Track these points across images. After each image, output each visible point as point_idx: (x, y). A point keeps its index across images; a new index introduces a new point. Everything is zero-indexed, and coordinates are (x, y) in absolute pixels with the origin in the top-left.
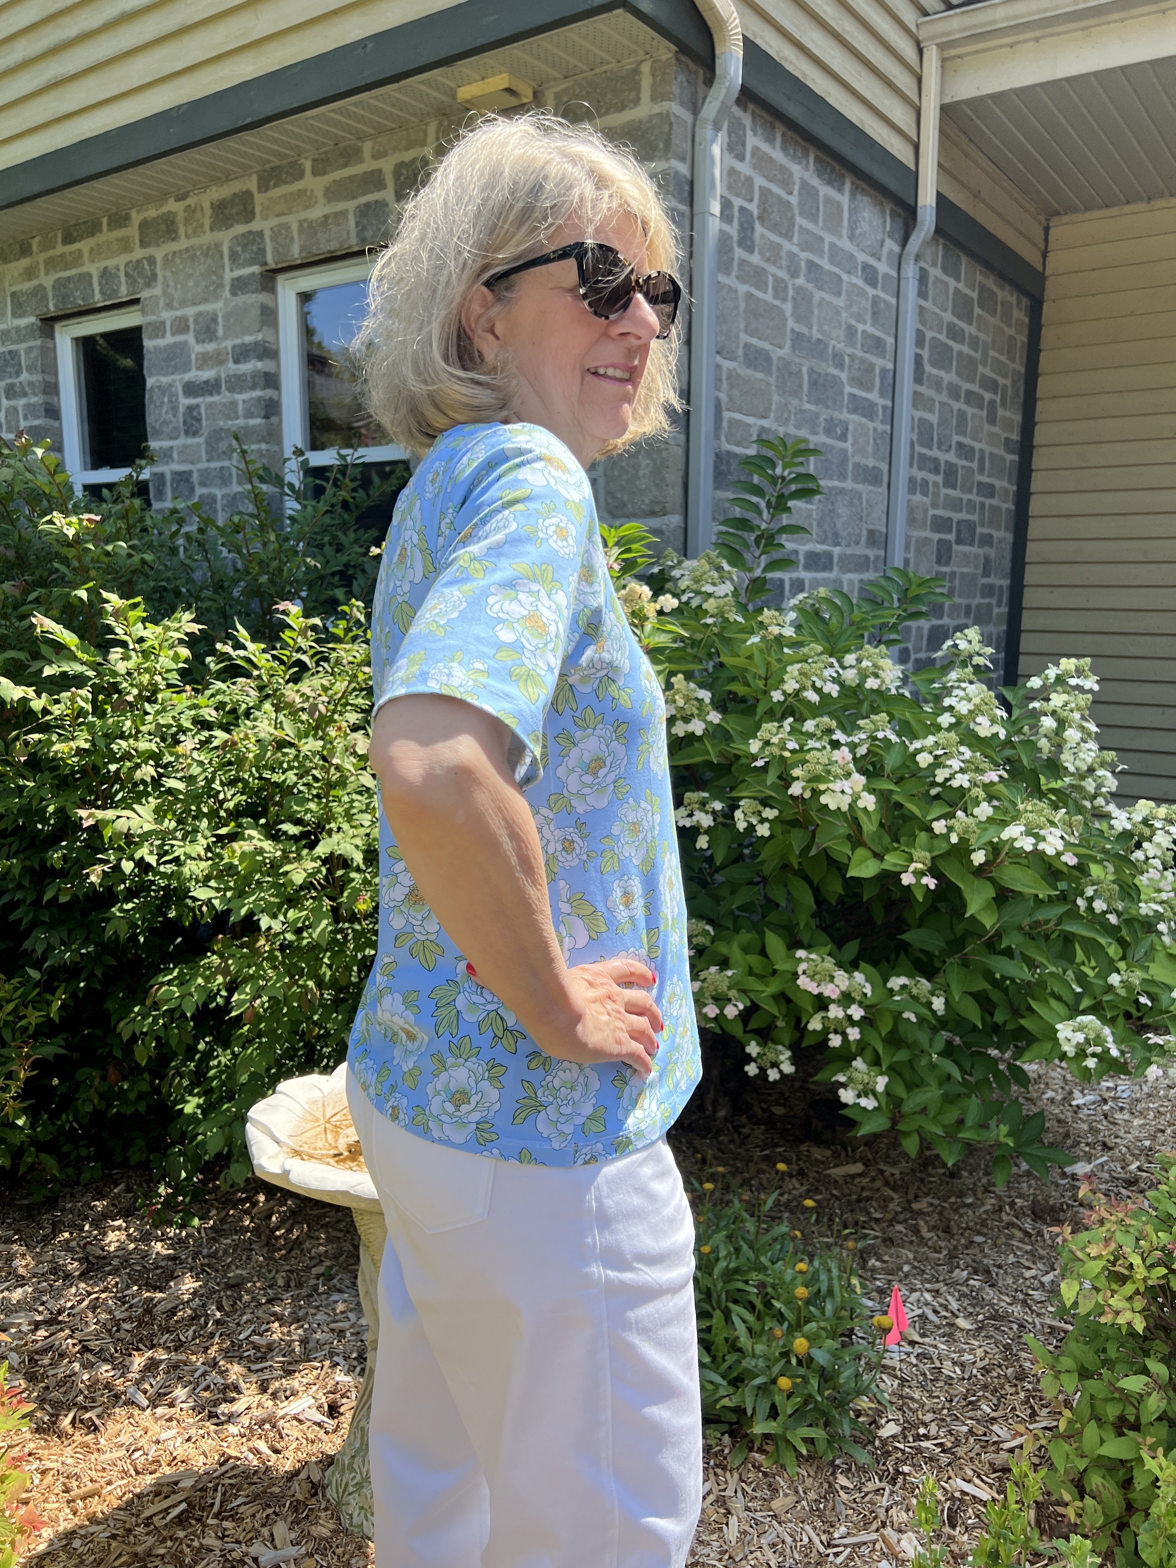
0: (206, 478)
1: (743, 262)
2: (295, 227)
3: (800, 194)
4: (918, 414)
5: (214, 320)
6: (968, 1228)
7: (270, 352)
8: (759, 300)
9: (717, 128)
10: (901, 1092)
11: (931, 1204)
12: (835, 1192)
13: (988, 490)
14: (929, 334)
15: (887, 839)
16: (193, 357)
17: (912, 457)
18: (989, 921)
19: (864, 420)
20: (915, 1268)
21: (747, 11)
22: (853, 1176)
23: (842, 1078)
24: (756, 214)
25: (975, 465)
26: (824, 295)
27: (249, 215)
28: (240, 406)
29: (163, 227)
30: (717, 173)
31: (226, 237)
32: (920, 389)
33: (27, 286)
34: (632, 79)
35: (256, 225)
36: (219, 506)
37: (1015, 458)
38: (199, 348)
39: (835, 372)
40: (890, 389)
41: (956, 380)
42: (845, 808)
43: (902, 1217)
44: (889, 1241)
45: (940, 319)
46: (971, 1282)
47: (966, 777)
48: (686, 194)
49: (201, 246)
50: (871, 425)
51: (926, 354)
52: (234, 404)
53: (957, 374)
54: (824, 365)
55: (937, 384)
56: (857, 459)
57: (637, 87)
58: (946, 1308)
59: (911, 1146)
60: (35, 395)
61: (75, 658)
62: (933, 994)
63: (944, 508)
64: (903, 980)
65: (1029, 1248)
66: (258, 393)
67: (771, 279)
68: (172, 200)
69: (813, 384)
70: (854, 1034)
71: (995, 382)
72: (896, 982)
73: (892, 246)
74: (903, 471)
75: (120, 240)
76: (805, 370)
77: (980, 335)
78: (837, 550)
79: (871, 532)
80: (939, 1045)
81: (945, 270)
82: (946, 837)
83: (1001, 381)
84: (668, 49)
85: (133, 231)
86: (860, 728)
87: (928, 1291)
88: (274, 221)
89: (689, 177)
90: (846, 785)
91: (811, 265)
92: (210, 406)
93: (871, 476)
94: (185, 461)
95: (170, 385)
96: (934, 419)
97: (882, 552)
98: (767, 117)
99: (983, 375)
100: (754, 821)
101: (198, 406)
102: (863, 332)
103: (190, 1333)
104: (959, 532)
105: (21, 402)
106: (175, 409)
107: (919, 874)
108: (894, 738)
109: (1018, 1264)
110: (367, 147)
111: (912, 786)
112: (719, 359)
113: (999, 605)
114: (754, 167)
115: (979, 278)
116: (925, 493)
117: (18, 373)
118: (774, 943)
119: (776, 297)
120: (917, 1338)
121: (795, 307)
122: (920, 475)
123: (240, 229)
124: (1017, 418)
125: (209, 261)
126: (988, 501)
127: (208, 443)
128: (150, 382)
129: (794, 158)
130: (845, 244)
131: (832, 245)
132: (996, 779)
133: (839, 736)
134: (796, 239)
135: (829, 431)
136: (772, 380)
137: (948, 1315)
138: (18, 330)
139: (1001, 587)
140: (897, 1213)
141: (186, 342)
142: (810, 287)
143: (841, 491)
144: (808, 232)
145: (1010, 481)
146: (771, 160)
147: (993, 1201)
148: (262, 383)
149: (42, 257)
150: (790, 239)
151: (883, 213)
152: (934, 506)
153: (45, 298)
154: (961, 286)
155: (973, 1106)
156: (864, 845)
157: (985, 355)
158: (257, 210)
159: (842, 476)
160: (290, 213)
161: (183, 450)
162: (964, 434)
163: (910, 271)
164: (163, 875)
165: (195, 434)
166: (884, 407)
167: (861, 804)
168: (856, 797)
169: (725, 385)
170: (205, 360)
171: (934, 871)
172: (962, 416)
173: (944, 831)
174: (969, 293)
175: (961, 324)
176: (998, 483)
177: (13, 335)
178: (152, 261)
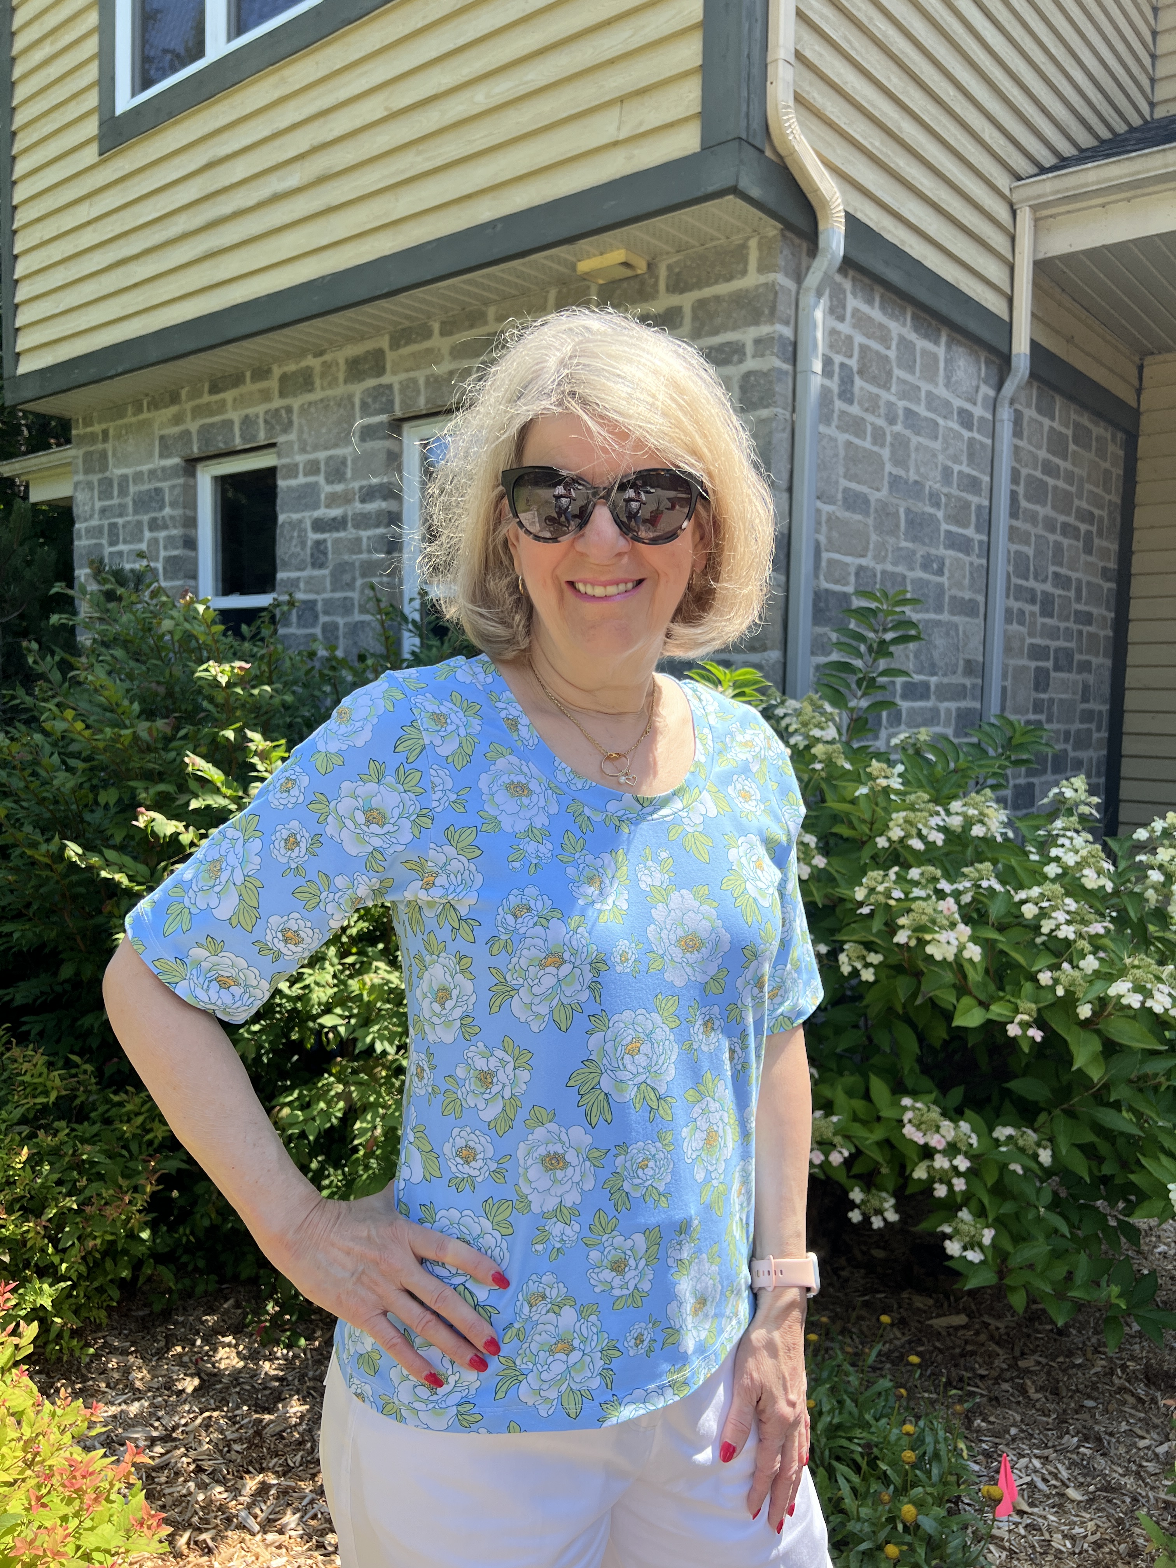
0: (330, 607)
1: (843, 413)
2: (421, 381)
3: (898, 348)
4: (1014, 547)
5: (344, 462)
6: (1077, 1391)
7: (392, 493)
8: (857, 447)
9: (819, 294)
10: (1008, 1246)
11: (1038, 1363)
12: (938, 1344)
13: (1086, 618)
14: (1024, 472)
15: (992, 987)
16: (323, 496)
17: (1008, 589)
18: (1096, 1074)
19: (960, 555)
20: (1022, 1431)
21: (848, 188)
22: (957, 1328)
23: (947, 1229)
24: (855, 369)
25: (1072, 594)
26: (921, 439)
27: (380, 370)
28: (365, 541)
29: (301, 380)
30: (819, 335)
31: (358, 390)
32: (1015, 523)
33: (176, 430)
34: (740, 253)
35: (385, 380)
36: (341, 633)
37: (1113, 585)
38: (328, 489)
39: (932, 510)
40: (986, 525)
41: (1052, 513)
42: (951, 958)
43: (1008, 1375)
44: (995, 1401)
45: (1035, 457)
46: (1082, 1450)
47: (1072, 928)
48: (790, 354)
49: (335, 398)
50: (967, 559)
51: (1021, 490)
52: (359, 540)
53: (1054, 507)
54: (920, 504)
55: (1033, 518)
56: (954, 592)
57: (745, 260)
58: (1056, 1476)
59: (1018, 1301)
60: (175, 527)
61: (217, 791)
62: (1039, 1145)
63: (1041, 637)
64: (1009, 1131)
65: (1142, 1415)
66: (381, 531)
67: (869, 428)
68: (310, 357)
69: (910, 523)
70: (960, 1184)
71: (1091, 514)
72: (1002, 1132)
73: (987, 391)
74: (1000, 601)
75: (261, 391)
76: (902, 511)
77: (1076, 470)
78: (934, 680)
79: (968, 662)
80: (1047, 1197)
81: (1039, 410)
82: (1052, 989)
83: (1097, 512)
84: (774, 227)
85: (273, 384)
86: (965, 875)
87: (1037, 1457)
88: (403, 376)
89: (792, 338)
90: (951, 936)
91: (908, 412)
92: (336, 541)
93: (968, 608)
94: (310, 591)
95: (300, 521)
96: (1030, 551)
97: (979, 681)
98: (867, 281)
99: (1078, 508)
100: (859, 966)
101: (325, 541)
102: (960, 472)
103: (298, 1458)
104: (1056, 659)
105: (162, 534)
106: (303, 544)
107: (1025, 1026)
108: (998, 887)
109: (1130, 1433)
110: (491, 311)
111: (1016, 933)
112: (819, 504)
113: (1099, 729)
114: (854, 326)
115: (1074, 416)
116: (1021, 623)
117: (161, 508)
118: (879, 1088)
119: (875, 443)
120: (1025, 1508)
121: (893, 453)
122: (1016, 605)
123: (371, 382)
124: (1114, 547)
125: (342, 411)
126: (1086, 629)
127: (333, 574)
128: (282, 518)
129: (892, 316)
130: (941, 391)
131: (929, 394)
132: (1102, 931)
133: (944, 885)
134: (893, 389)
135: (925, 567)
136: (870, 521)
137: (1058, 1484)
138: (164, 469)
139: (1100, 712)
140: (1002, 1370)
141: (316, 483)
142: (908, 433)
143: (938, 623)
144: (904, 382)
145: (1108, 609)
146: (870, 319)
147: (1103, 1363)
148: (386, 521)
149: (188, 406)
150: (888, 389)
151: (978, 361)
152: (1031, 634)
153: (189, 442)
154: (1056, 425)
155: (1083, 1264)
156: (970, 993)
157: (1081, 488)
158: (388, 366)
159: (939, 609)
160: (418, 368)
161: (309, 580)
162: (1060, 564)
163: (1005, 414)
164: (289, 998)
165: (321, 566)
166: (981, 542)
167: (966, 954)
168: (961, 948)
169: (824, 528)
170: (333, 500)
171: (1040, 1023)
172: (1058, 547)
173: (1050, 982)
174: (1064, 430)
175: (1056, 460)
176: (1095, 611)
177: (159, 472)
178: (289, 410)
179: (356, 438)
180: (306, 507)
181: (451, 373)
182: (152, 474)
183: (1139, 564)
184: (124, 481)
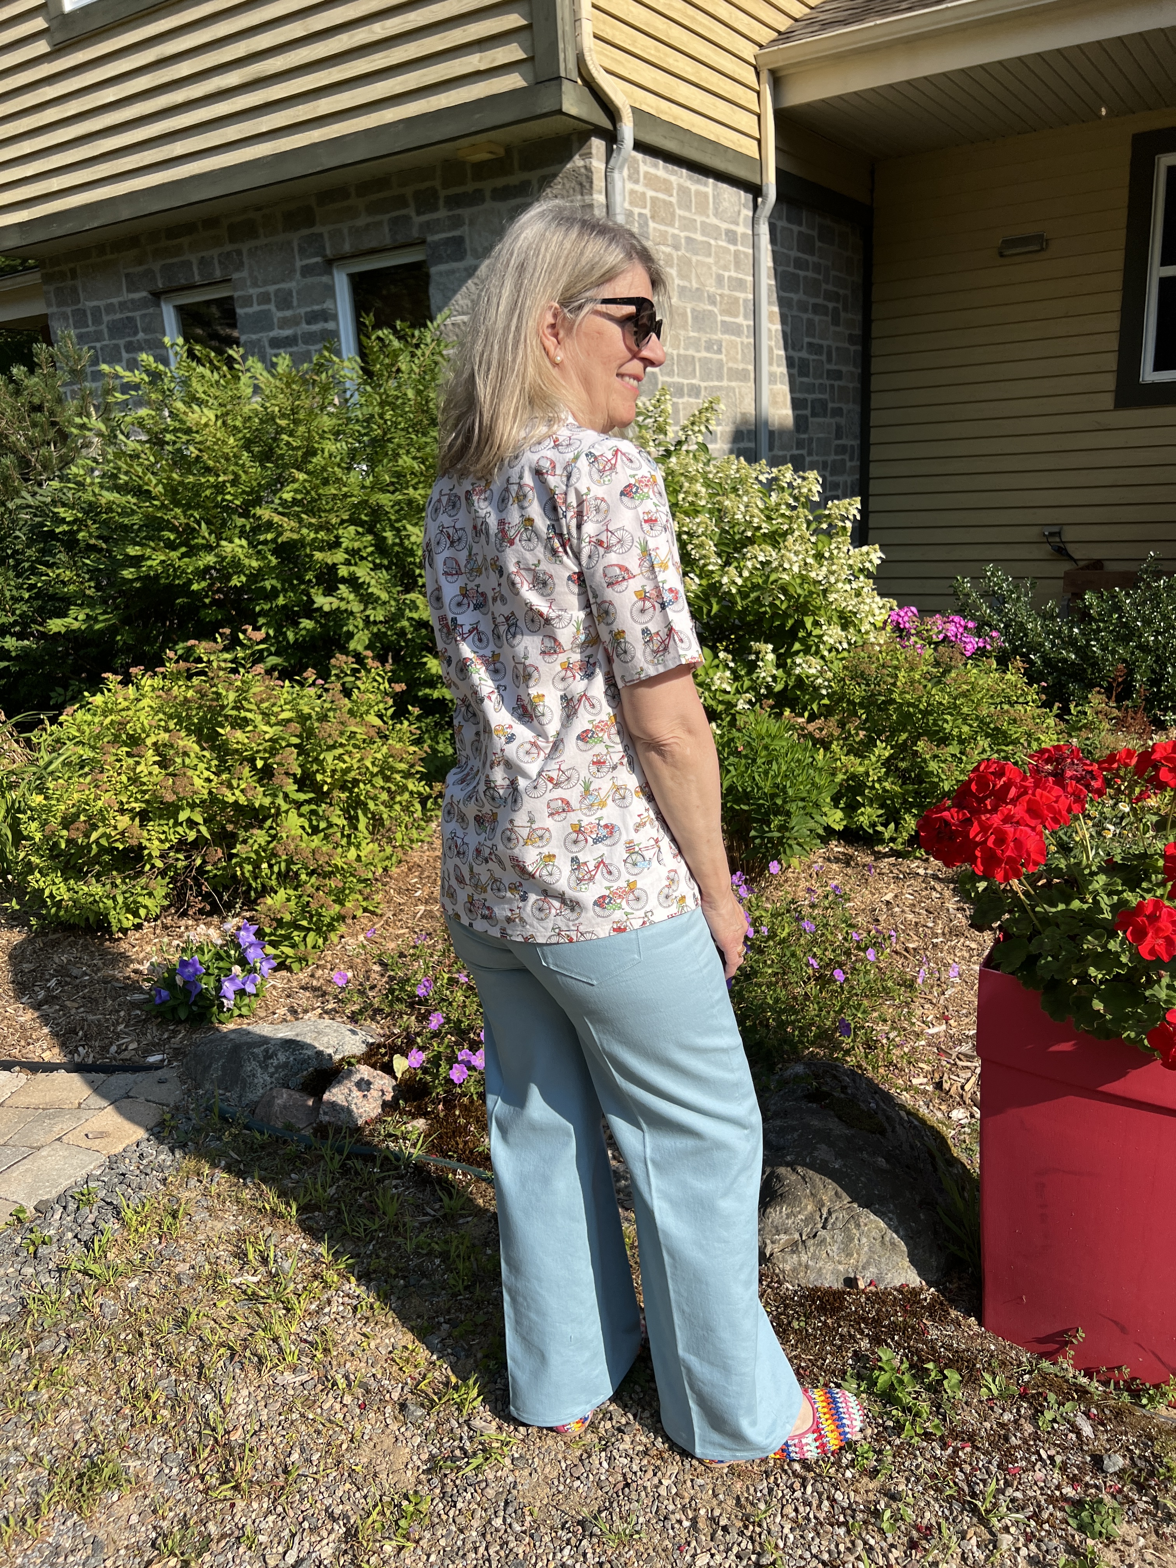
2: (346, 232)
3: (678, 194)
4: (775, 327)
5: (290, 293)
7: (331, 317)
13: (838, 375)
14: (780, 268)
16: (275, 320)
17: (772, 359)
19: (733, 338)
25: (824, 358)
26: (699, 258)
27: (311, 222)
29: (246, 229)
31: (295, 237)
32: (775, 309)
33: (140, 269)
35: (317, 230)
37: (859, 348)
39: (710, 308)
40: (752, 313)
41: (804, 298)
45: (788, 256)
49: (276, 243)
50: (739, 340)
51: (777, 284)
53: (806, 292)
54: (702, 305)
55: (788, 303)
56: (730, 365)
63: (799, 392)
68: (254, 212)
69: (695, 318)
71: (837, 294)
73: (747, 212)
74: (766, 368)
75: (214, 238)
76: (689, 311)
77: (822, 261)
79: (745, 415)
81: (789, 220)
83: (841, 292)
85: (223, 232)
88: (330, 227)
89: (605, 201)
91: (689, 239)
93: (741, 375)
95: (259, 340)
96: (787, 328)
99: (826, 291)
102: (729, 277)
104: (813, 408)
113: (851, 459)
114: (646, 185)
115: (818, 220)
116: (784, 383)
121: (680, 270)
122: (779, 370)
123: (305, 232)
124: (859, 317)
125: (284, 254)
126: (836, 383)
128: (243, 338)
129: (673, 173)
130: (712, 220)
131: (703, 223)
134: (677, 225)
135: (708, 349)
138: (133, 301)
139: (852, 446)
141: (269, 310)
142: (689, 254)
143: (720, 388)
144: (685, 218)
145: (855, 366)
146: (656, 177)
149: (150, 248)
150: (673, 225)
151: (738, 194)
152: (792, 391)
153: (154, 278)
154: (803, 229)
157: (827, 275)
158: (317, 219)
159: (720, 378)
160: (342, 221)
162: (814, 336)
163: (763, 228)
166: (748, 327)
170: (284, 323)
172: (811, 322)
174: (810, 232)
175: (806, 256)
176: (844, 369)
177: (130, 305)
178: (239, 253)
179: (298, 275)
180: (263, 329)
181: (368, 225)
182: (123, 305)
183: (876, 329)
184: (96, 311)
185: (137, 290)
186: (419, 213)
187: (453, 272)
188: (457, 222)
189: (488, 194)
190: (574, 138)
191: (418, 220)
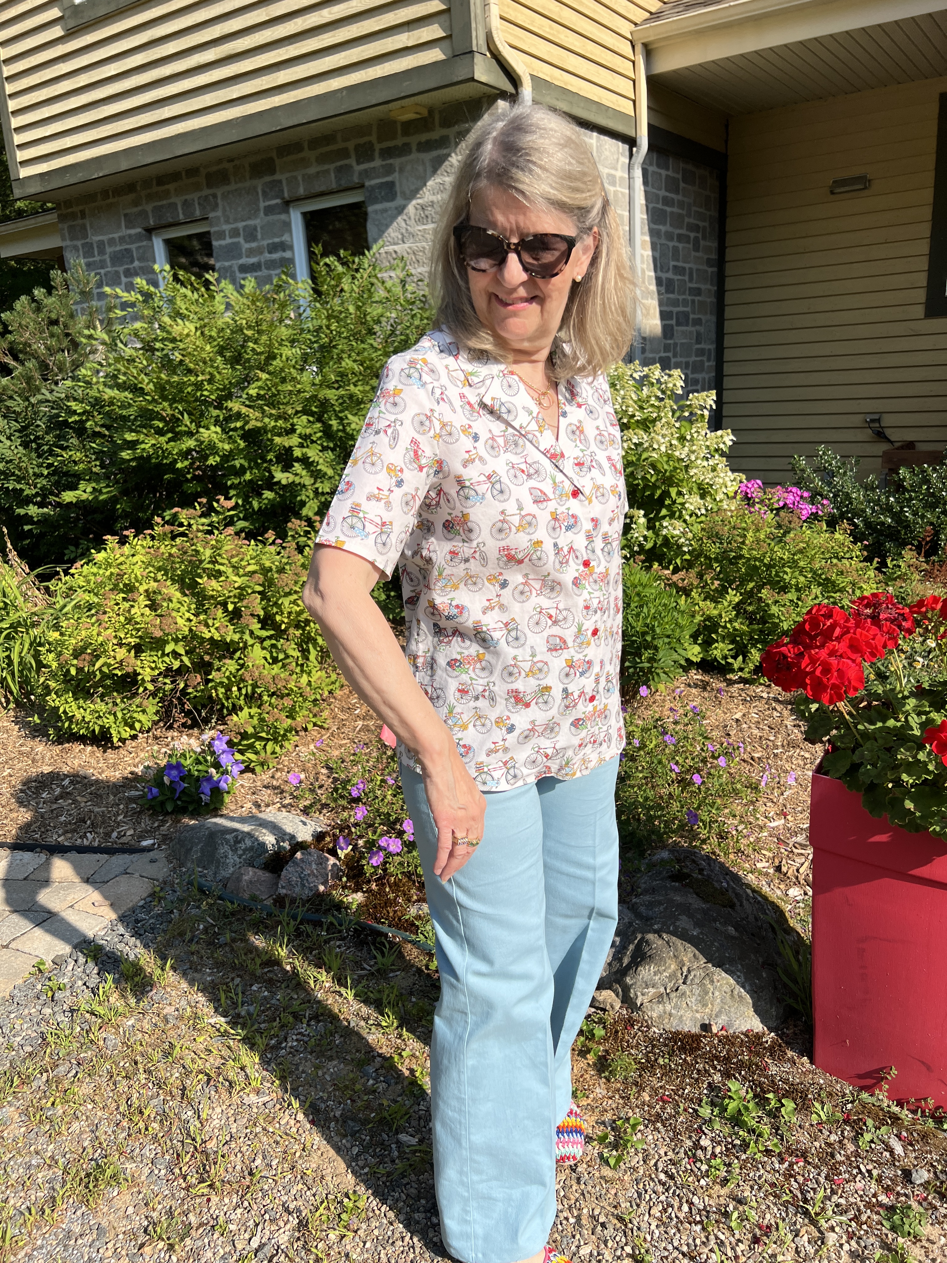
2: (300, 178)
5: (255, 229)
7: (288, 247)
13: (697, 292)
14: (651, 205)
16: (244, 251)
21: (533, 60)
25: (686, 278)
27: (272, 171)
29: (221, 177)
31: (259, 183)
33: (136, 210)
35: (277, 177)
37: (715, 269)
41: (671, 229)
45: (657, 195)
49: (244, 188)
51: (649, 218)
53: (672, 224)
55: (658, 233)
63: (666, 305)
68: (226, 163)
71: (698, 226)
73: (624, 160)
75: (194, 184)
77: (685, 199)
81: (658, 166)
83: (701, 224)
85: (202, 179)
88: (288, 175)
95: (231, 267)
99: (688, 223)
104: (678, 319)
110: (339, 136)
113: (709, 360)
115: (681, 165)
117: (132, 262)
123: (268, 179)
124: (714, 245)
125: (250, 196)
126: (697, 298)
128: (218, 265)
138: (130, 236)
139: (709, 350)
141: (239, 242)
145: (712, 284)
149: (144, 193)
151: (617, 145)
153: (147, 217)
154: (670, 173)
157: (689, 211)
158: (278, 168)
160: (297, 170)
162: (678, 260)
163: (636, 172)
170: (251, 252)
172: (677, 249)
174: (675, 175)
175: (672, 195)
176: (703, 287)
177: (127, 238)
178: (215, 196)
179: (262, 214)
180: (234, 258)
181: (318, 173)
182: (122, 239)
183: (730, 254)
184: (101, 244)
185: (133, 227)
186: (358, 163)
187: (385, 210)
188: (389, 170)
189: (414, 147)
190: (485, 100)
191: (358, 168)
